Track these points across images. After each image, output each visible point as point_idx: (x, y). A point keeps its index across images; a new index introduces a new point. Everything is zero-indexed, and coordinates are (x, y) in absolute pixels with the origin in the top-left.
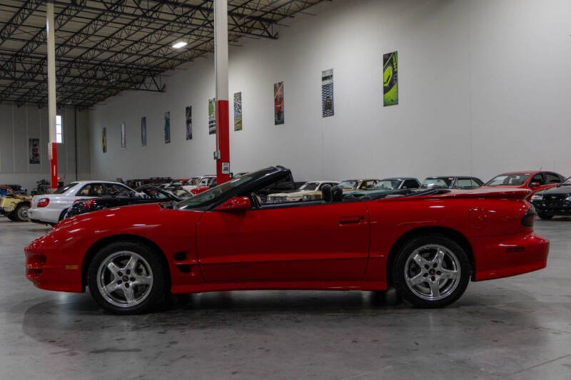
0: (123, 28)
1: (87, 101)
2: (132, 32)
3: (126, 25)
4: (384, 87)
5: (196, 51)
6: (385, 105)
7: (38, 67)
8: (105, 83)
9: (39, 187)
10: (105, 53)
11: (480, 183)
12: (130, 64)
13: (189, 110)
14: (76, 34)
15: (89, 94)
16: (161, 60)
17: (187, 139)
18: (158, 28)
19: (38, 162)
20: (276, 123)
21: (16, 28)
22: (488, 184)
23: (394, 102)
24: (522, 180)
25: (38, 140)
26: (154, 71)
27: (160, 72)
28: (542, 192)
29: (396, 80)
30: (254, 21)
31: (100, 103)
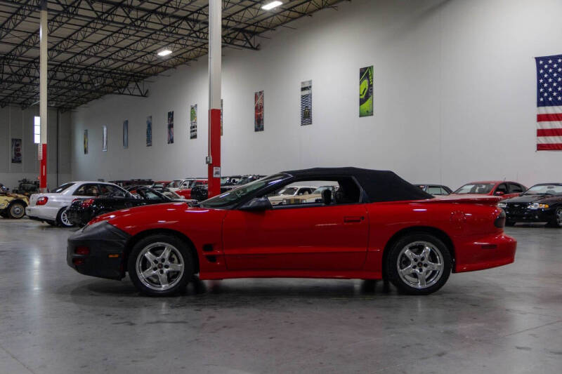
0: (111, 35)
1: (70, 104)
2: (119, 39)
3: (115, 33)
4: (360, 99)
5: (180, 59)
6: (360, 116)
7: (25, 70)
8: (89, 87)
9: (20, 186)
10: (92, 58)
11: (449, 191)
12: (115, 69)
13: (171, 115)
14: (65, 39)
15: (73, 97)
16: (146, 67)
17: (169, 143)
18: (144, 36)
19: (20, 162)
20: (256, 130)
21: (8, 33)
22: (456, 193)
23: (370, 113)
24: (487, 188)
25: (20, 140)
26: (137, 77)
27: (144, 78)
28: (506, 201)
29: (372, 92)
30: (236, 33)
31: (84, 105)
